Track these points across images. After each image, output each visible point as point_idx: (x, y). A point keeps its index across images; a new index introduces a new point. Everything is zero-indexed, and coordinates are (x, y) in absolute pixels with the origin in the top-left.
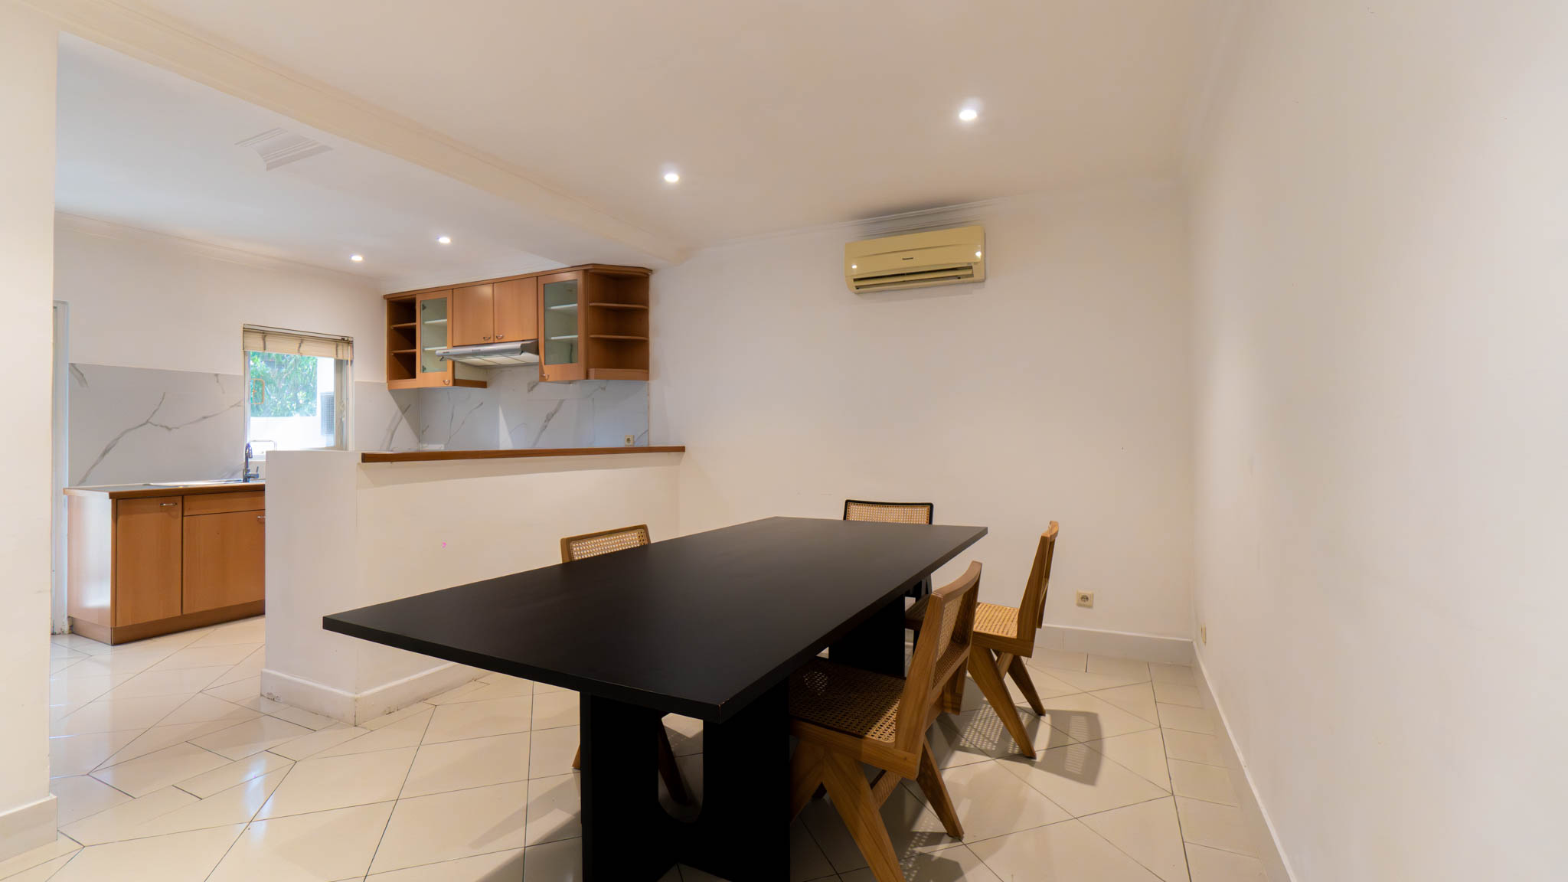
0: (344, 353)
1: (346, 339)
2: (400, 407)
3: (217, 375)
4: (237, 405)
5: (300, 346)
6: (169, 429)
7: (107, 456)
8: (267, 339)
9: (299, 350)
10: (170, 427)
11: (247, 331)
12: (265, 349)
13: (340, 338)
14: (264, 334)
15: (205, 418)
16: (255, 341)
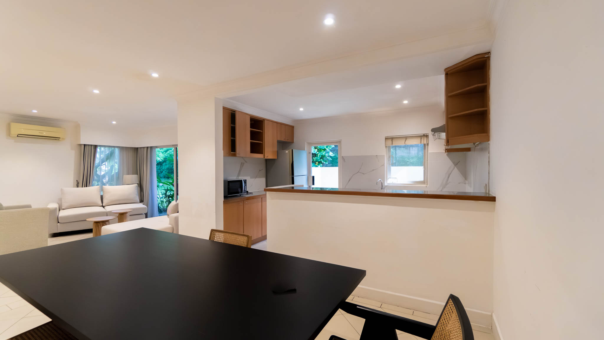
0: (424, 141)
1: (425, 135)
2: (454, 163)
3: (377, 156)
4: (383, 165)
5: (405, 141)
6: (364, 174)
7: (350, 182)
8: (393, 140)
9: (405, 143)
10: (364, 173)
11: (386, 139)
12: (392, 144)
13: (423, 135)
14: (392, 139)
15: (373, 170)
16: (389, 142)
